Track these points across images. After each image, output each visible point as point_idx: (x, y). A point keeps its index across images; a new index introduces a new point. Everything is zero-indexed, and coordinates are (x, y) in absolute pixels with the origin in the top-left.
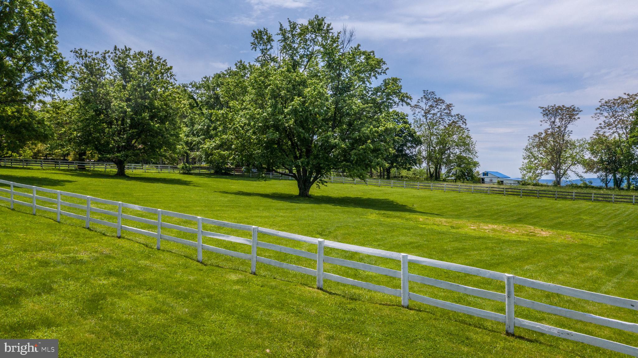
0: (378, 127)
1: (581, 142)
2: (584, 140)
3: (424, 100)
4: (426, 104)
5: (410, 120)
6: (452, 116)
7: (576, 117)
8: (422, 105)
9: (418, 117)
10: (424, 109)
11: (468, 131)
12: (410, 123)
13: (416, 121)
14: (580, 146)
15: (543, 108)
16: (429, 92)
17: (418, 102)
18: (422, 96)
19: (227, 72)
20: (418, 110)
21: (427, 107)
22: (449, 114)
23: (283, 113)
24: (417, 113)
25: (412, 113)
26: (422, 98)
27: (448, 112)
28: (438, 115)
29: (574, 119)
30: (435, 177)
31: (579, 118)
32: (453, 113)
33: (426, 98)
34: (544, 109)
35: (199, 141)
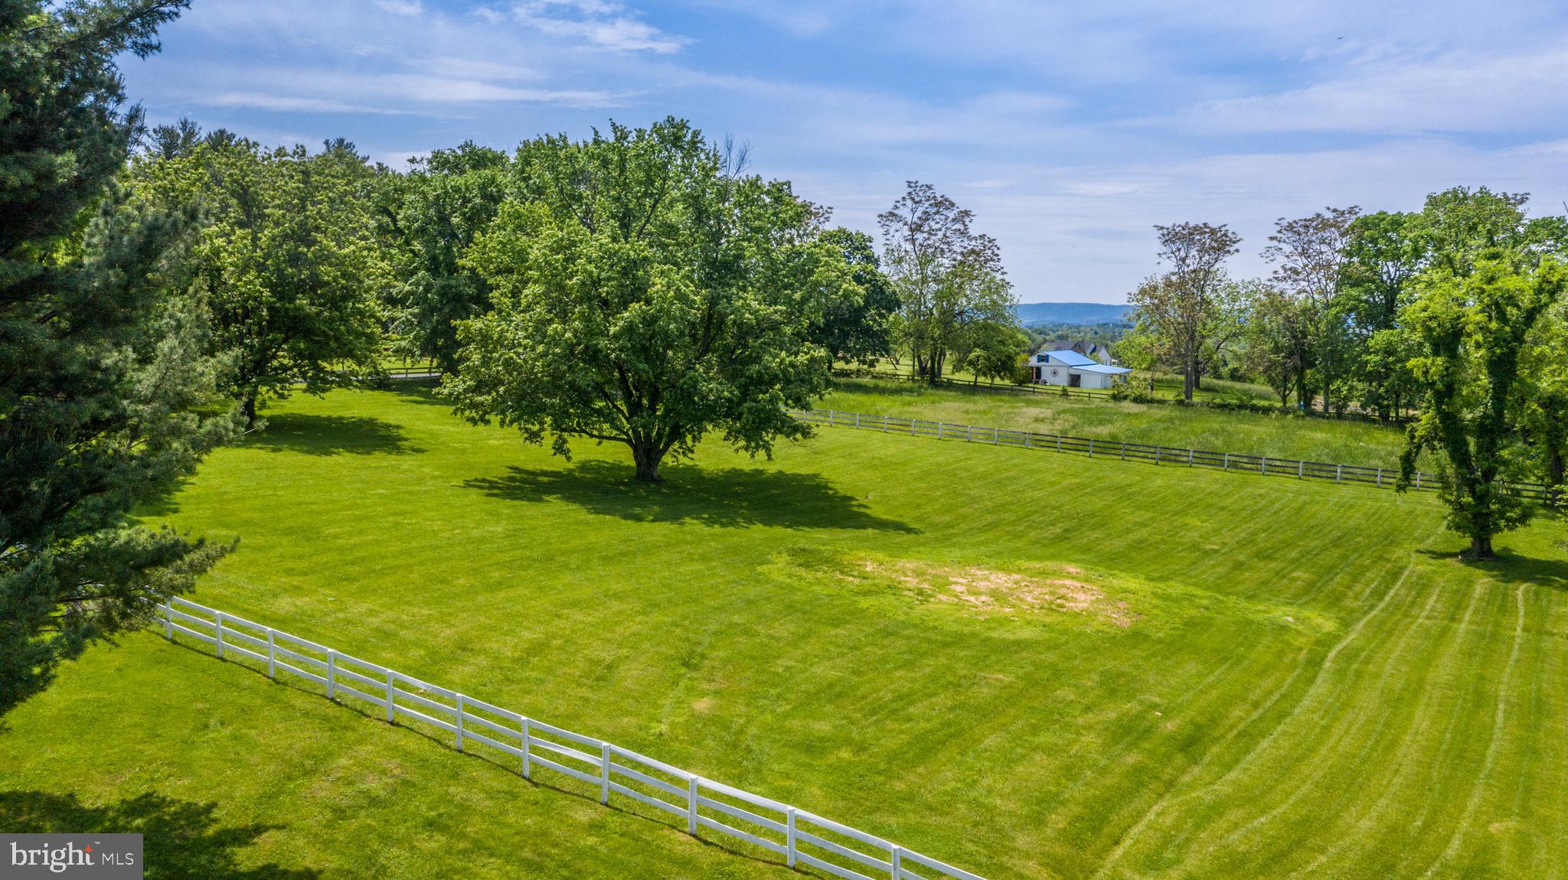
0: (796, 354)
1: (1251, 287)
2: (1257, 282)
3: (909, 203)
4: (914, 211)
5: (878, 249)
6: (970, 238)
7: (1232, 249)
8: (905, 212)
9: (895, 243)
10: (909, 222)
11: (1003, 273)
12: (876, 256)
13: (890, 251)
14: (1248, 295)
15: (1162, 228)
16: (919, 184)
17: (896, 207)
18: (905, 195)
19: (463, 150)
20: (895, 226)
21: (915, 219)
22: (963, 233)
23: (604, 334)
24: (892, 232)
25: (883, 231)
26: (904, 199)
27: (962, 228)
28: (940, 234)
29: (1229, 252)
30: (930, 378)
31: (1237, 251)
32: (974, 230)
33: (913, 199)
34: (1165, 232)
35: (408, 320)
